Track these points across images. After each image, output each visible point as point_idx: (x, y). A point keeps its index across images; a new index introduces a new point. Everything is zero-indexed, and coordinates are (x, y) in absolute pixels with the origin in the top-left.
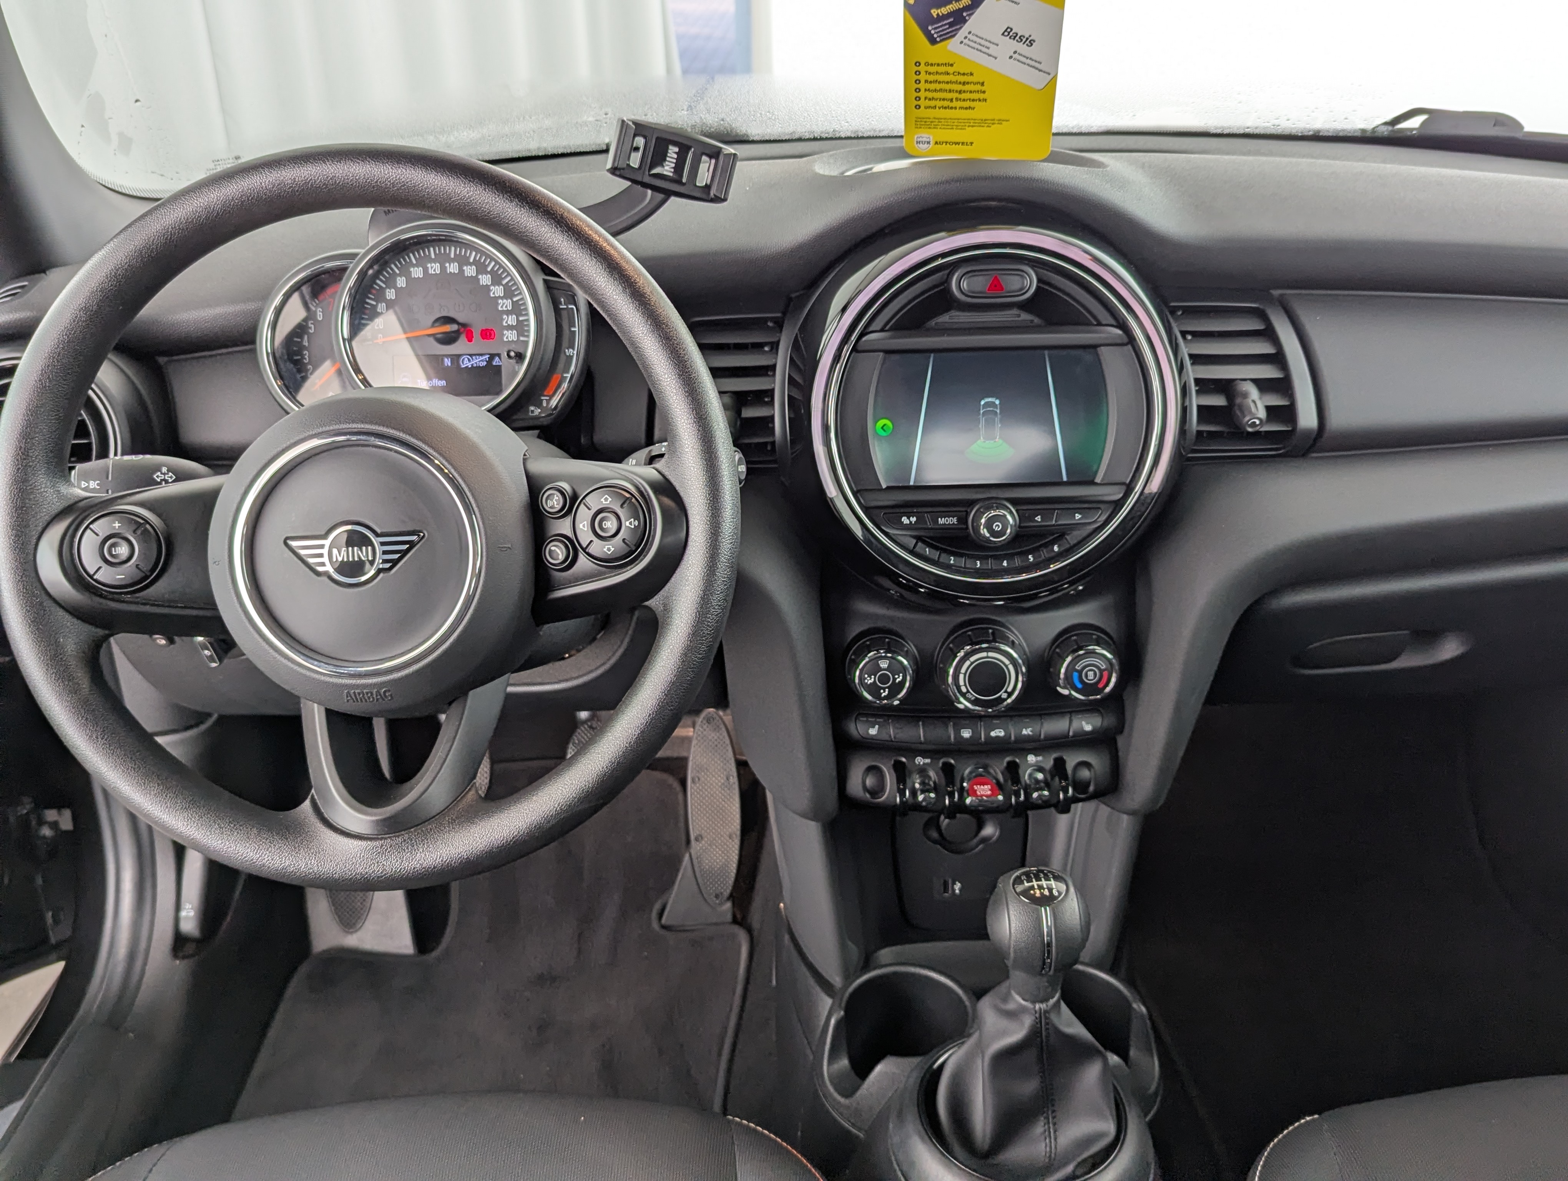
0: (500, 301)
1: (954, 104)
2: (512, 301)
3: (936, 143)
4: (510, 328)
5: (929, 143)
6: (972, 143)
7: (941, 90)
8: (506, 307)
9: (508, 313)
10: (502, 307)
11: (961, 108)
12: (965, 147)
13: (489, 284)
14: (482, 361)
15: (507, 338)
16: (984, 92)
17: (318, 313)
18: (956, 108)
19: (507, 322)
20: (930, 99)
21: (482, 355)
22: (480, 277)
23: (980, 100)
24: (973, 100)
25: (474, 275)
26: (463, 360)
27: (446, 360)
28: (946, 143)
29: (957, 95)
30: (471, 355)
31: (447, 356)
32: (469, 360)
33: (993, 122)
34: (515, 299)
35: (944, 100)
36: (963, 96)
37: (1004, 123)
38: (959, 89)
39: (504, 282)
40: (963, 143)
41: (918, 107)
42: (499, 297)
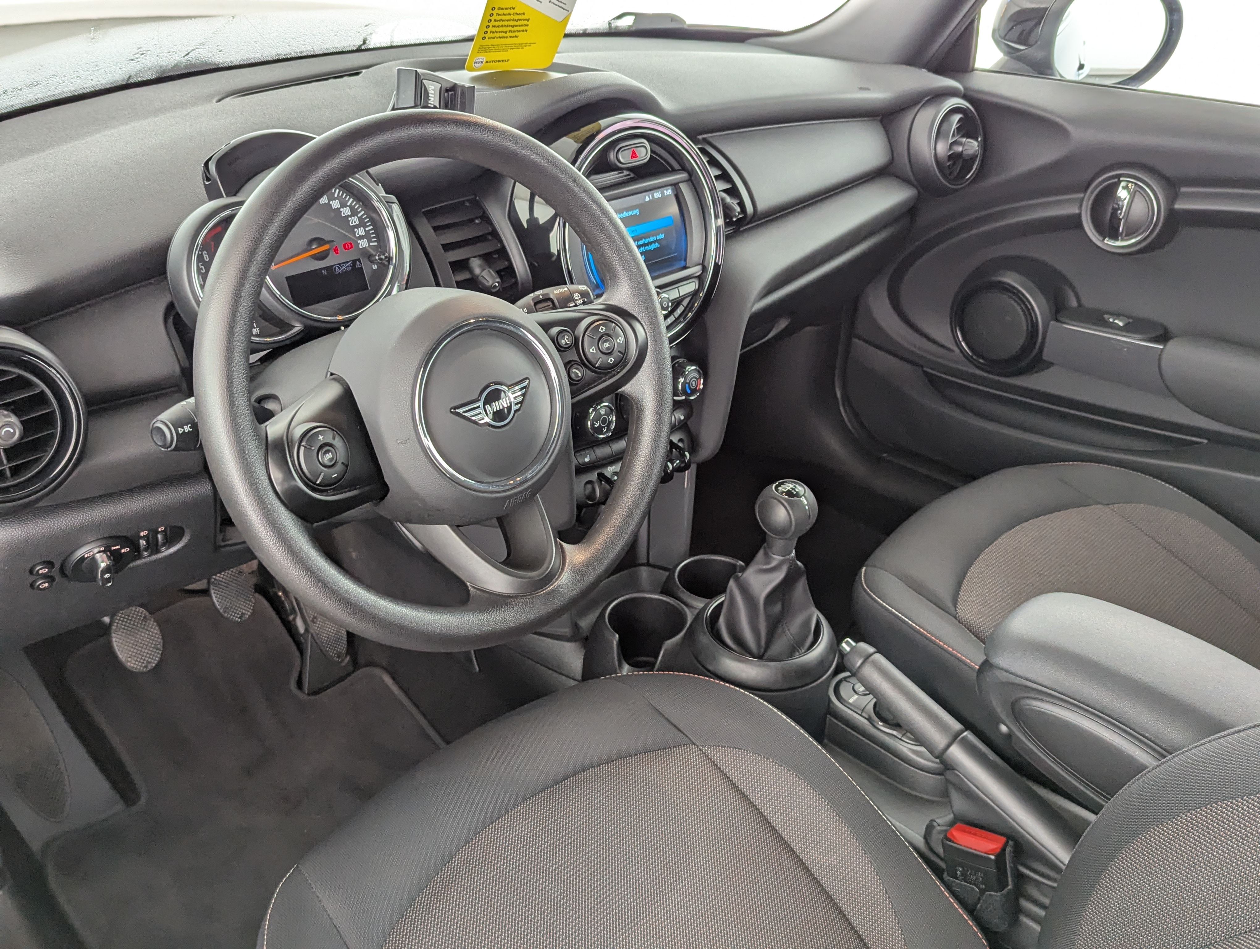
0: (350, 219)
1: (508, 34)
2: (358, 217)
3: (487, 62)
4: (361, 237)
5: (482, 62)
6: (508, 60)
7: (502, 26)
8: (355, 222)
9: (357, 226)
10: (352, 223)
11: (510, 37)
12: (504, 63)
13: (339, 207)
14: (348, 266)
15: (361, 246)
16: (527, 25)
17: (205, 256)
18: (507, 37)
19: (358, 234)
20: (493, 32)
21: (347, 262)
22: (331, 202)
23: (523, 31)
24: (519, 31)
25: (327, 202)
26: (335, 268)
27: (323, 271)
28: (493, 61)
29: (511, 29)
30: (340, 264)
31: (324, 269)
32: (340, 269)
33: (526, 45)
34: (359, 215)
35: (502, 32)
36: (515, 29)
37: (532, 45)
38: (513, 25)
39: (348, 204)
40: (503, 61)
41: (484, 38)
42: (349, 216)
